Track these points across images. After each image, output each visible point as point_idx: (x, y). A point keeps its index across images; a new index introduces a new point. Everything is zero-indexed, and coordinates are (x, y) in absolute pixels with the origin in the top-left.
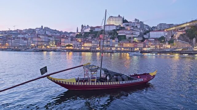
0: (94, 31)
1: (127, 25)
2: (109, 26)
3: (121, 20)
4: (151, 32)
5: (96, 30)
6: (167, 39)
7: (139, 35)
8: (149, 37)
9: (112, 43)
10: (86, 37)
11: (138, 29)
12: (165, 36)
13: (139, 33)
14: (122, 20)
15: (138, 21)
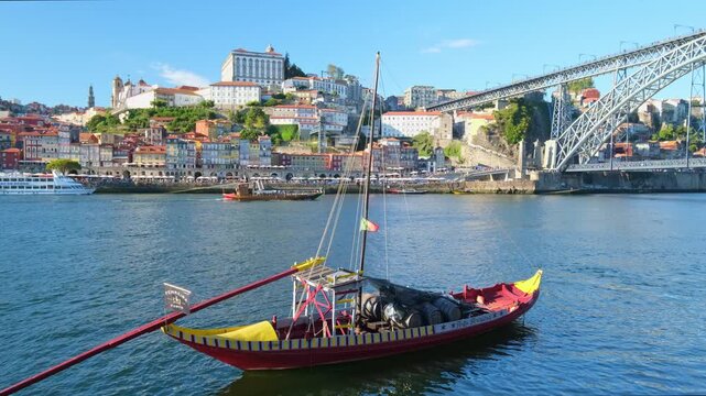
0: (171, 104)
1: (302, 88)
2: (232, 88)
3: (279, 66)
4: (387, 117)
5: (181, 100)
6: (441, 141)
7: (346, 124)
8: (380, 133)
9: (247, 156)
10: (139, 130)
11: (341, 104)
12: (432, 133)
13: (345, 117)
14: (282, 66)
15: (341, 72)
